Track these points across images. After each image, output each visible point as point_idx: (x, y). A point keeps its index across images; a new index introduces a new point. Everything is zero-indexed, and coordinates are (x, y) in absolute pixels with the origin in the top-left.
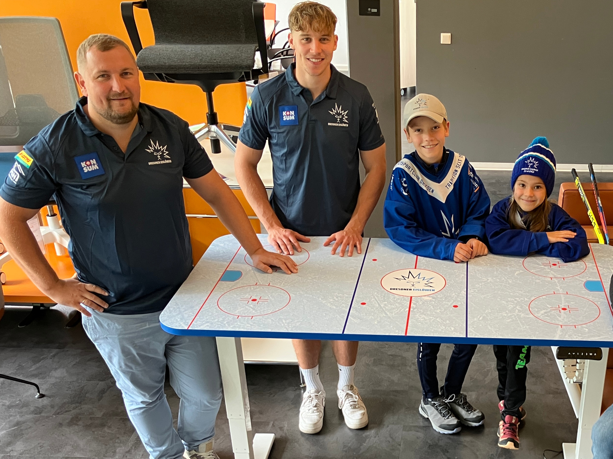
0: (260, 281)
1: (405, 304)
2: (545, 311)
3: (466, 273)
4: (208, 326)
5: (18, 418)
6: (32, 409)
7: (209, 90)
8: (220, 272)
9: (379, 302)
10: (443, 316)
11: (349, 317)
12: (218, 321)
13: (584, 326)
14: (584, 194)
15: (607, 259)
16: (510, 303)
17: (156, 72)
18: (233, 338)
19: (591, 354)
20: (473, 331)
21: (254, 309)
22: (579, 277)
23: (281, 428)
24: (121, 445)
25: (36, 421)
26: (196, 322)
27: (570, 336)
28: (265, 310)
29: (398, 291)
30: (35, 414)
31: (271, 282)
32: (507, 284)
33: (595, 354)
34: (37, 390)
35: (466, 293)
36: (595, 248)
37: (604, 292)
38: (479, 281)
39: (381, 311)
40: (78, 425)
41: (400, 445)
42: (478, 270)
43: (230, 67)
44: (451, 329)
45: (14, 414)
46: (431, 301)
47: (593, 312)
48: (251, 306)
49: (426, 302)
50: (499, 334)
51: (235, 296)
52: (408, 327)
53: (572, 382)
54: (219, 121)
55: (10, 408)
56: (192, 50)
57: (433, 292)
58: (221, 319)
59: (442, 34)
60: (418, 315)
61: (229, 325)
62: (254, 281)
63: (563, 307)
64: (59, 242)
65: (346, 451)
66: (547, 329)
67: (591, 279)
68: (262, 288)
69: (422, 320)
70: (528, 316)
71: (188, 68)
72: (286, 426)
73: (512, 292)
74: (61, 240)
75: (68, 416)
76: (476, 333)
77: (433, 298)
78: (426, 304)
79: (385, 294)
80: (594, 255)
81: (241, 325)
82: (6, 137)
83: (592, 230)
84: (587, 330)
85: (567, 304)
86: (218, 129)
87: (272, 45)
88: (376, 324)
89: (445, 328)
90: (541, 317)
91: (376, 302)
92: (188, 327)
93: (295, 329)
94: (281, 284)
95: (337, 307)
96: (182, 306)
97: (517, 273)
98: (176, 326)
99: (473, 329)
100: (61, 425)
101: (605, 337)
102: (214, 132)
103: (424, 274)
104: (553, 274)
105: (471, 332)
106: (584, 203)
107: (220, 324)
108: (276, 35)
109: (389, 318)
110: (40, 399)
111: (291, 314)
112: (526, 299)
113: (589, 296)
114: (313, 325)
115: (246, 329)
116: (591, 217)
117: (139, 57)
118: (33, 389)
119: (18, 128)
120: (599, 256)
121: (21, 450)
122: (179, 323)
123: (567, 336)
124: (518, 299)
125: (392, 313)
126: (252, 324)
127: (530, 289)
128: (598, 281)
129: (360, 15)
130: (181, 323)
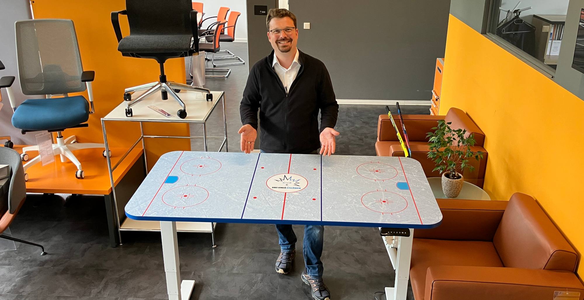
0: (190, 183)
1: (282, 198)
2: (372, 203)
3: (320, 176)
4: (155, 214)
5: (29, 269)
6: (38, 263)
7: (161, 62)
8: (164, 177)
9: (265, 196)
10: (306, 206)
11: (246, 207)
12: (162, 211)
13: (397, 213)
14: (394, 122)
15: (410, 168)
16: (349, 197)
17: (130, 53)
18: (171, 222)
19: (403, 233)
20: (325, 217)
21: (185, 202)
22: (393, 180)
23: (199, 276)
24: (95, 287)
25: (40, 271)
26: (148, 211)
27: (389, 220)
28: (192, 203)
29: (277, 188)
30: (40, 266)
31: (196, 183)
32: (347, 184)
33: (405, 233)
34: (42, 250)
35: (320, 190)
36: (402, 160)
37: (410, 190)
38: (329, 182)
39: (266, 203)
40: (67, 274)
41: (277, 289)
42: (328, 175)
43: (176, 49)
44: (311, 215)
45: (26, 266)
46: (298, 195)
47: (403, 204)
48: (184, 200)
49: (295, 197)
50: (342, 218)
51: (173, 193)
52: (284, 214)
53: (390, 247)
54: (167, 80)
55: (24, 262)
56: (152, 39)
57: (300, 189)
58: (164, 209)
59: (305, 23)
60: (290, 206)
61: (169, 214)
62: (186, 183)
63: (383, 200)
64: (63, 154)
65: (241, 293)
66: (373, 216)
67: (401, 181)
68: (190, 188)
69: (292, 209)
70: (361, 206)
71: (149, 50)
72: (203, 274)
73: (350, 190)
74: (65, 153)
75: (61, 268)
76: (328, 218)
77: (300, 193)
78: (295, 198)
79: (269, 191)
80: (402, 165)
81: (177, 213)
82: (36, 90)
83: (400, 145)
84: (399, 216)
85: (386, 198)
86: (166, 85)
87: (200, 27)
88: (263, 212)
89: (308, 214)
90: (370, 207)
91: (263, 197)
92: (143, 214)
93: (211, 216)
94: (203, 185)
95: (238, 200)
96: (139, 200)
97: (353, 176)
98: (135, 214)
99: (326, 215)
100: (56, 274)
101: (411, 221)
102: (164, 87)
103: (294, 177)
104: (376, 178)
105: (324, 217)
106: (394, 128)
107: (163, 213)
108: (202, 22)
109: (272, 207)
110: (44, 256)
111: (209, 206)
112: (359, 194)
113: (400, 193)
114: (223, 213)
115: (180, 216)
116: (399, 137)
117: (120, 44)
118: (40, 249)
119: (43, 84)
120: (405, 166)
121: (30, 291)
122: (137, 212)
123: (387, 220)
124: (354, 194)
125: (273, 204)
126: (183, 212)
127: (362, 187)
128: (405, 183)
129: (255, 14)
130: (139, 212)
